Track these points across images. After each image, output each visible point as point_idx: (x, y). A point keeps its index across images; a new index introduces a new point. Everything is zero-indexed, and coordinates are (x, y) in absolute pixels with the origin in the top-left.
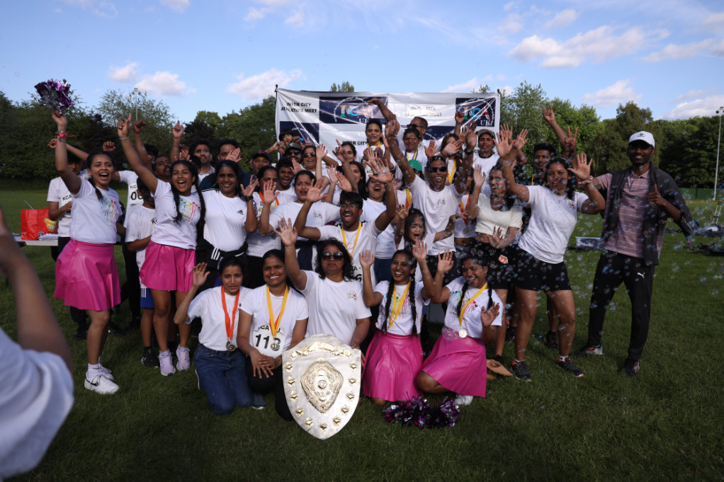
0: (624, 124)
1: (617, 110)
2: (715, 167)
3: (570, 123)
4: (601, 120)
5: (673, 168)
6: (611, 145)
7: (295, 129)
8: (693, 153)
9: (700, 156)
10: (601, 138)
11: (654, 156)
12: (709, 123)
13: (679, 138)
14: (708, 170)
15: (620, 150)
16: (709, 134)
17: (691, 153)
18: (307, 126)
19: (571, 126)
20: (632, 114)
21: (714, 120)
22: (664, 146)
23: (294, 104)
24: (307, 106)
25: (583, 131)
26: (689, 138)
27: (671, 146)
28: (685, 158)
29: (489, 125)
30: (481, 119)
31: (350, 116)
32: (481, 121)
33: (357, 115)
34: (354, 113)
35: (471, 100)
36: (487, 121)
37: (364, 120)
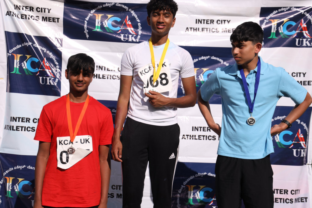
7: (26, 44)
18: (44, 41)
23: (26, 7)
24: (45, 12)
29: (309, 45)
30: (296, 37)
31: (108, 31)
32: (297, 40)
33: (118, 28)
34: (113, 26)
35: (282, 9)
36: (305, 40)
37: (128, 37)
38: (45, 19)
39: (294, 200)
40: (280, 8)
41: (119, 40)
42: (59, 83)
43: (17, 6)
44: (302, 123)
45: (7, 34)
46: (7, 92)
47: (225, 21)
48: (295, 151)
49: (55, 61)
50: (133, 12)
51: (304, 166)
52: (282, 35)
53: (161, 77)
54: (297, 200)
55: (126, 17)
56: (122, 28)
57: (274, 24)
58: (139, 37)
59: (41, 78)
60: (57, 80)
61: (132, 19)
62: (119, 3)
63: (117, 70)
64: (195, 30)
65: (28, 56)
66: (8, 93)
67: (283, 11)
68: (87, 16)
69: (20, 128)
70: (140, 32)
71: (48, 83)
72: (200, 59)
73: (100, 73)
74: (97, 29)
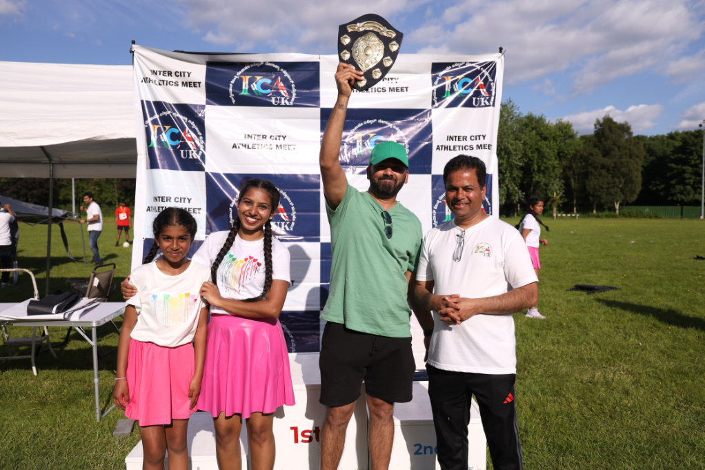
0: (603, 139)
1: (595, 125)
2: (701, 183)
3: (546, 139)
4: (578, 136)
5: (656, 185)
6: (590, 162)
7: (164, 113)
8: (677, 169)
9: (684, 172)
10: (578, 155)
11: (636, 173)
12: (692, 138)
13: (660, 153)
14: (693, 187)
15: (600, 166)
16: (693, 148)
17: (674, 169)
18: (185, 109)
19: (548, 143)
20: (611, 129)
21: (698, 134)
22: (646, 162)
23: (164, 72)
24: (184, 76)
25: (560, 147)
26: (671, 153)
27: (652, 162)
28: (669, 174)
30: (473, 96)
31: (257, 94)
32: (474, 99)
33: (268, 91)
34: (263, 88)
37: (280, 100)
38: (185, 84)
40: (454, 63)
41: (270, 105)
42: (203, 157)
43: (154, 71)
46: (147, 169)
47: (392, 79)
49: (198, 131)
50: (285, 72)
52: (457, 93)
56: (273, 90)
57: (448, 82)
58: (293, 99)
59: (182, 151)
60: (200, 153)
61: (285, 80)
62: (269, 62)
63: (269, 139)
65: (167, 127)
66: (150, 170)
68: (233, 78)
70: (294, 94)
71: (191, 157)
72: (365, 123)
73: (250, 142)
74: (245, 92)
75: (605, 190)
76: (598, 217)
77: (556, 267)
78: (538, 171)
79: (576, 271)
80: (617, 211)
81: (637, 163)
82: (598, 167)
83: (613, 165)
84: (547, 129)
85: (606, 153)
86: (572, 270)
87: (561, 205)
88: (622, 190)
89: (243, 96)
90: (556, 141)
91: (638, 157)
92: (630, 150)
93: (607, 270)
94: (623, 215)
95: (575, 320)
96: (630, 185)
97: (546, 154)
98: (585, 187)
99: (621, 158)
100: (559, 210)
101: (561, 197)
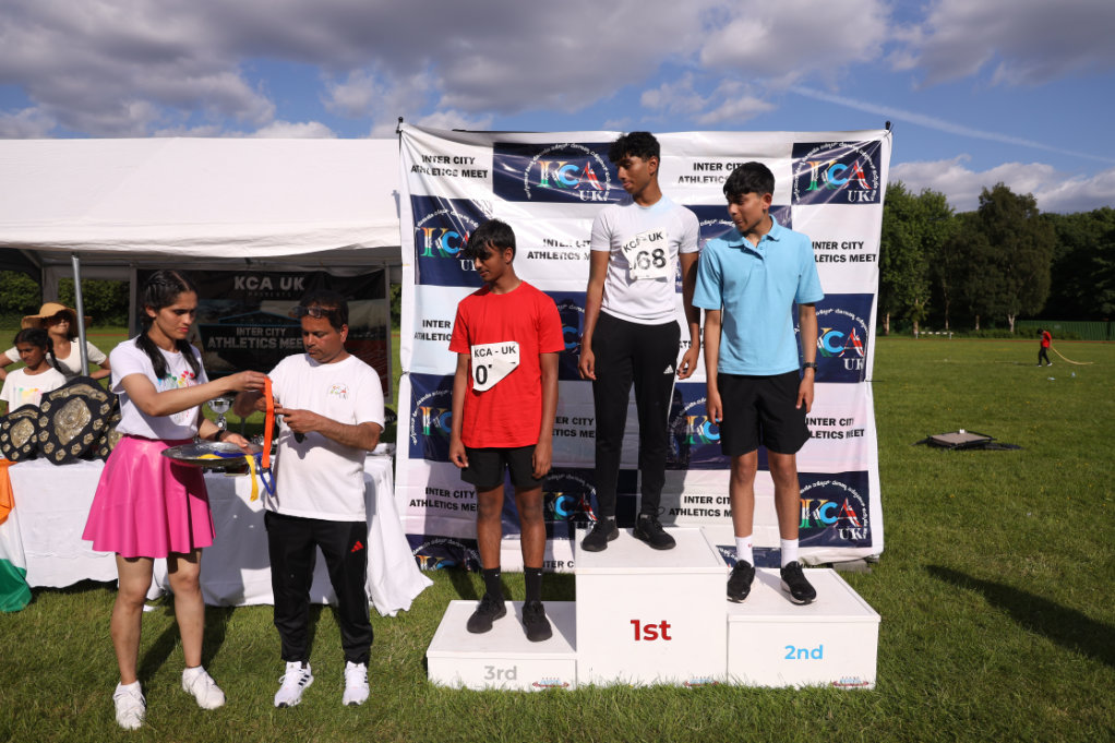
0: (992, 219)
1: (981, 198)
3: (904, 218)
4: (956, 212)
5: (1073, 289)
7: (441, 212)
8: (1107, 266)
11: (1042, 271)
13: (1080, 241)
15: (986, 260)
17: (1102, 266)
18: (466, 206)
19: (907, 224)
20: (1004, 204)
22: (1057, 254)
23: (439, 158)
24: (466, 162)
25: (926, 231)
26: (1098, 242)
27: (1068, 255)
28: (1093, 274)
29: (867, 199)
30: (848, 188)
31: (560, 186)
32: (850, 192)
33: (575, 182)
34: (568, 179)
35: (826, 146)
36: (861, 192)
37: (591, 195)
38: (466, 173)
39: (845, 435)
40: (823, 144)
41: (578, 200)
43: (426, 157)
44: (858, 319)
45: (414, 199)
46: (415, 284)
48: (846, 361)
50: (596, 156)
51: (861, 383)
52: (826, 185)
53: (654, 255)
54: (849, 434)
55: (586, 164)
56: (581, 180)
57: (815, 168)
58: (607, 193)
59: (463, 261)
61: (596, 167)
63: (574, 246)
64: (694, 179)
65: (444, 230)
66: (418, 286)
67: (828, 149)
68: (528, 166)
69: (438, 337)
70: (609, 187)
71: (473, 269)
72: (702, 224)
73: (551, 250)
74: (544, 185)
75: (994, 296)
76: (983, 336)
77: (930, 414)
78: (891, 267)
79: (960, 421)
80: (1012, 328)
81: (1044, 256)
82: (983, 262)
83: (1006, 259)
84: (907, 204)
85: (997, 240)
86: (954, 420)
87: (925, 319)
88: (1018, 297)
89: (543, 189)
90: (920, 222)
91: (1046, 246)
92: (1033, 235)
93: (1005, 420)
94: (1022, 334)
95: (968, 492)
96: (1032, 290)
97: (904, 242)
98: (963, 292)
99: (1019, 247)
100: (923, 325)
101: (926, 306)
